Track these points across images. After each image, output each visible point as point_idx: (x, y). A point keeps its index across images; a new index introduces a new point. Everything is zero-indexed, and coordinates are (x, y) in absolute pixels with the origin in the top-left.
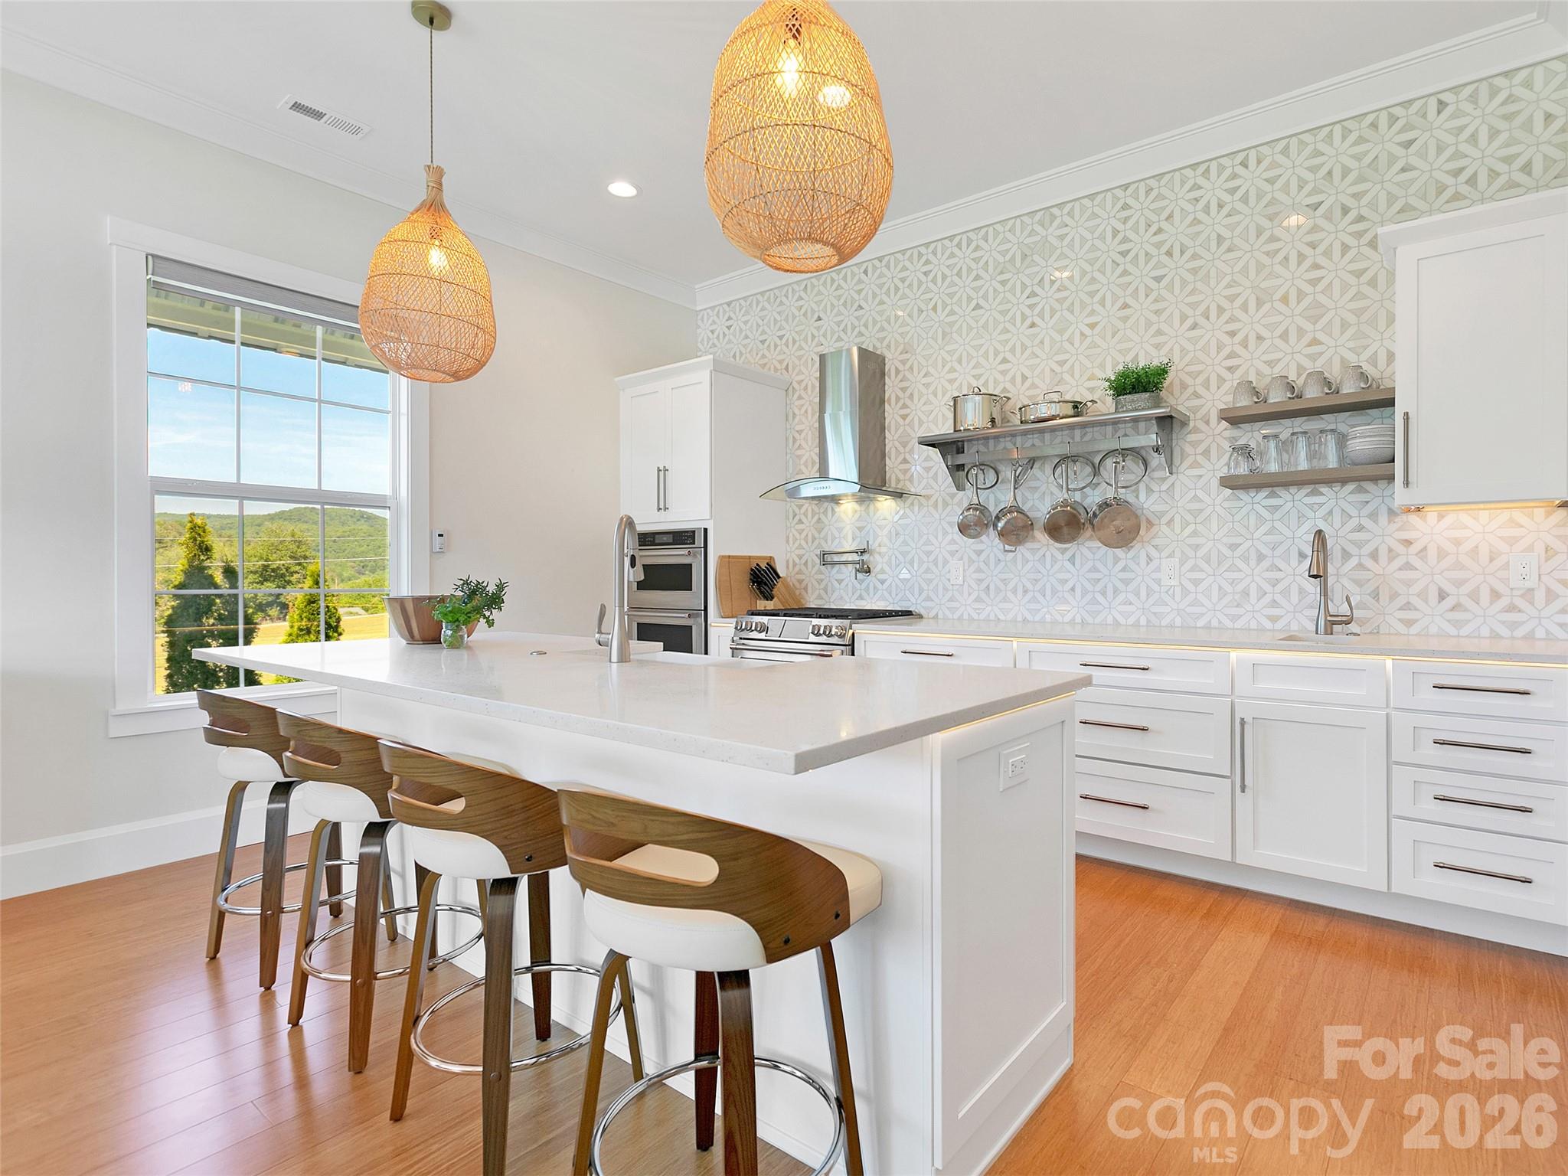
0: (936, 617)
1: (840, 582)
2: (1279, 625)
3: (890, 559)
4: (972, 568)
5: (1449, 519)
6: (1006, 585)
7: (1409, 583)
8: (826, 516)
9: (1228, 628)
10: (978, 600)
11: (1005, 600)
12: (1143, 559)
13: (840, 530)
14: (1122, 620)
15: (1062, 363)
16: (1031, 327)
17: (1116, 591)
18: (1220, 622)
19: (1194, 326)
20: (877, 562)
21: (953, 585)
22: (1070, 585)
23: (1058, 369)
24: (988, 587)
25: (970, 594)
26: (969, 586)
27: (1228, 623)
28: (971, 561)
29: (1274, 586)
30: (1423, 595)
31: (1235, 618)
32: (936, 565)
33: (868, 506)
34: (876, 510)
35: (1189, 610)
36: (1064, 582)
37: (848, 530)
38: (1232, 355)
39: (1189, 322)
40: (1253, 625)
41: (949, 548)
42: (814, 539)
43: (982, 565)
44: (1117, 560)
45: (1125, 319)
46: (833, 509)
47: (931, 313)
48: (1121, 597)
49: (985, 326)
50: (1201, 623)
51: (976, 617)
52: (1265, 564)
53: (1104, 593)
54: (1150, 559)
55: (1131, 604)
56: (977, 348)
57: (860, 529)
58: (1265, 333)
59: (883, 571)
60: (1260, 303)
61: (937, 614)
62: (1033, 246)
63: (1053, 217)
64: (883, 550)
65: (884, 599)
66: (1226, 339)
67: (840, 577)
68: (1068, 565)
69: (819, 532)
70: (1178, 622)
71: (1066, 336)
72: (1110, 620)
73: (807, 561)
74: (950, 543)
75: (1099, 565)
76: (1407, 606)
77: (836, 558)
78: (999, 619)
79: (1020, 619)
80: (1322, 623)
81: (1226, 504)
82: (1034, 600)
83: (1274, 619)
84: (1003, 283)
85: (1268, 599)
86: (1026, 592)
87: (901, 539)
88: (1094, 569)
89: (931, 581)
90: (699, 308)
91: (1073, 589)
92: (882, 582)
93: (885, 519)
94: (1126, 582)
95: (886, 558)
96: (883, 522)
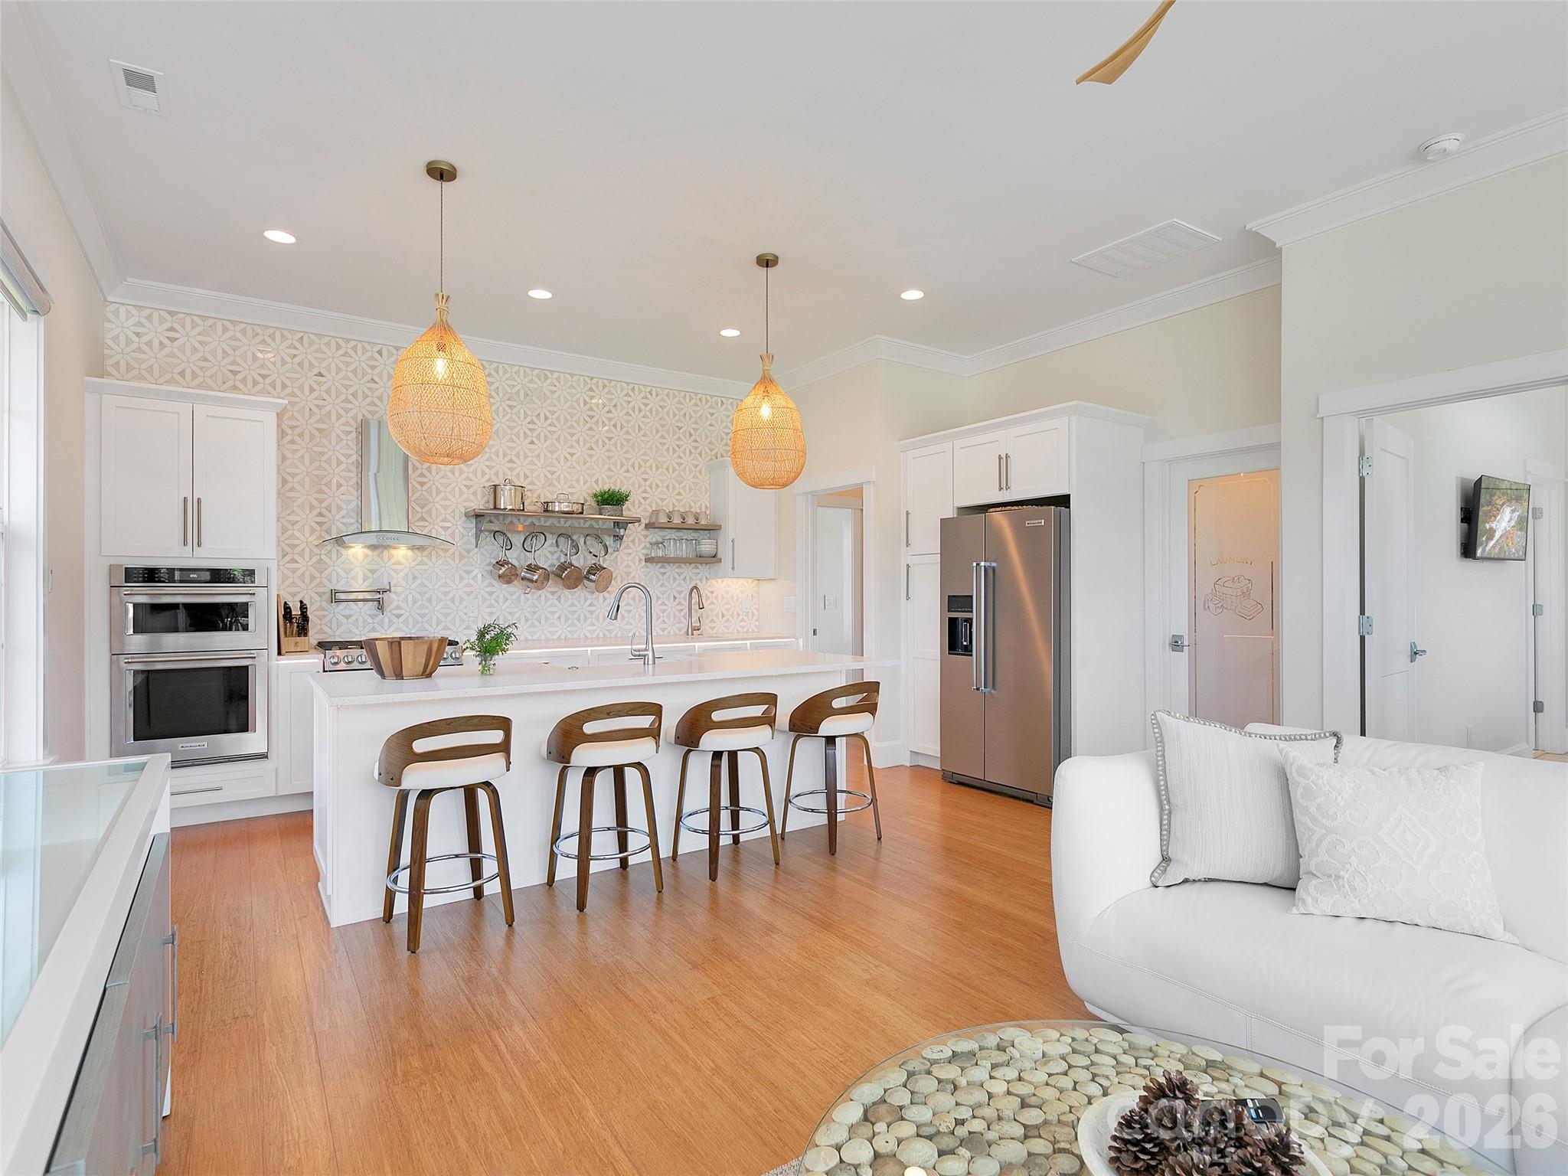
1: (348, 617)
2: (665, 633)
3: (406, 597)
4: (485, 605)
8: (330, 558)
13: (348, 571)
14: (589, 636)
15: (552, 473)
16: (531, 444)
19: (627, 471)
20: (392, 600)
21: (469, 617)
23: (549, 476)
26: (483, 617)
28: (484, 600)
32: (453, 602)
33: (382, 552)
34: (390, 557)
36: (554, 613)
37: (358, 572)
41: (465, 589)
42: (312, 578)
43: (493, 602)
44: (586, 599)
45: (591, 456)
53: (578, 619)
57: (372, 572)
59: (399, 608)
60: (657, 469)
62: (533, 390)
63: (547, 378)
64: (398, 589)
67: (347, 612)
68: (557, 602)
69: (321, 573)
72: (582, 636)
74: (466, 586)
76: (712, 621)
77: (342, 596)
80: (690, 630)
87: (418, 582)
88: (573, 605)
89: (448, 615)
90: (109, 299)
91: (559, 618)
92: (398, 616)
93: (401, 564)
94: (591, 613)
95: (402, 597)
96: (399, 567)
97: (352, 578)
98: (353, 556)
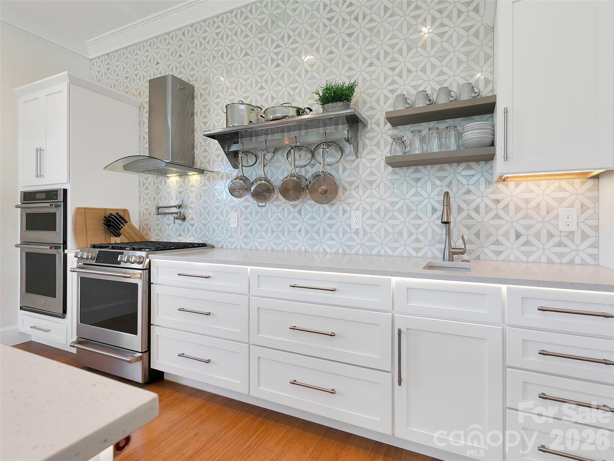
0: (222, 247)
1: (169, 225)
2: (420, 254)
3: (197, 211)
4: (243, 217)
5: (523, 186)
6: (262, 227)
7: (497, 228)
8: (161, 185)
9: (390, 256)
10: (246, 237)
11: (261, 237)
12: (341, 211)
13: (169, 193)
14: (328, 250)
15: (294, 89)
16: (277, 67)
17: (325, 232)
18: (386, 252)
19: (371, 65)
20: (190, 213)
21: (231, 228)
22: (298, 228)
23: (292, 92)
24: (251, 229)
25: (241, 233)
26: (241, 228)
27: (390, 253)
28: (242, 213)
29: (417, 229)
30: (506, 235)
31: (394, 249)
32: (222, 215)
33: (185, 178)
34: (189, 181)
35: (368, 244)
36: (295, 226)
37: (174, 194)
38: (393, 82)
39: (368, 62)
40: (405, 254)
41: (230, 204)
42: (154, 199)
43: (248, 215)
44: (325, 212)
45: (331, 61)
46: (165, 181)
47: (220, 59)
48: (328, 236)
49: (251, 66)
50: (374, 252)
51: (244, 247)
52: (412, 215)
53: (318, 233)
54: (345, 212)
55: (333, 240)
56: (246, 80)
57: (180, 193)
58: (413, 68)
59: (192, 219)
60: (409, 49)
61: (223, 246)
62: (278, 16)
64: (193, 205)
65: (192, 235)
66: (389, 72)
68: (297, 215)
69: (158, 195)
70: (361, 252)
71: (297, 71)
72: (321, 250)
73: (150, 213)
74: (230, 202)
75: (316, 216)
76: (497, 242)
77: (167, 211)
78: (257, 249)
79: (269, 249)
80: (447, 253)
81: (390, 177)
82: (277, 237)
83: (417, 250)
84: (261, 39)
85: (414, 237)
86: (273, 232)
87: (203, 199)
88: (312, 218)
89: (219, 225)
90: (90, 57)
91: (300, 230)
92: (192, 225)
93: (194, 186)
94: (331, 226)
95: (195, 211)
96: (193, 189)
97: (171, 198)
98: (171, 182)
